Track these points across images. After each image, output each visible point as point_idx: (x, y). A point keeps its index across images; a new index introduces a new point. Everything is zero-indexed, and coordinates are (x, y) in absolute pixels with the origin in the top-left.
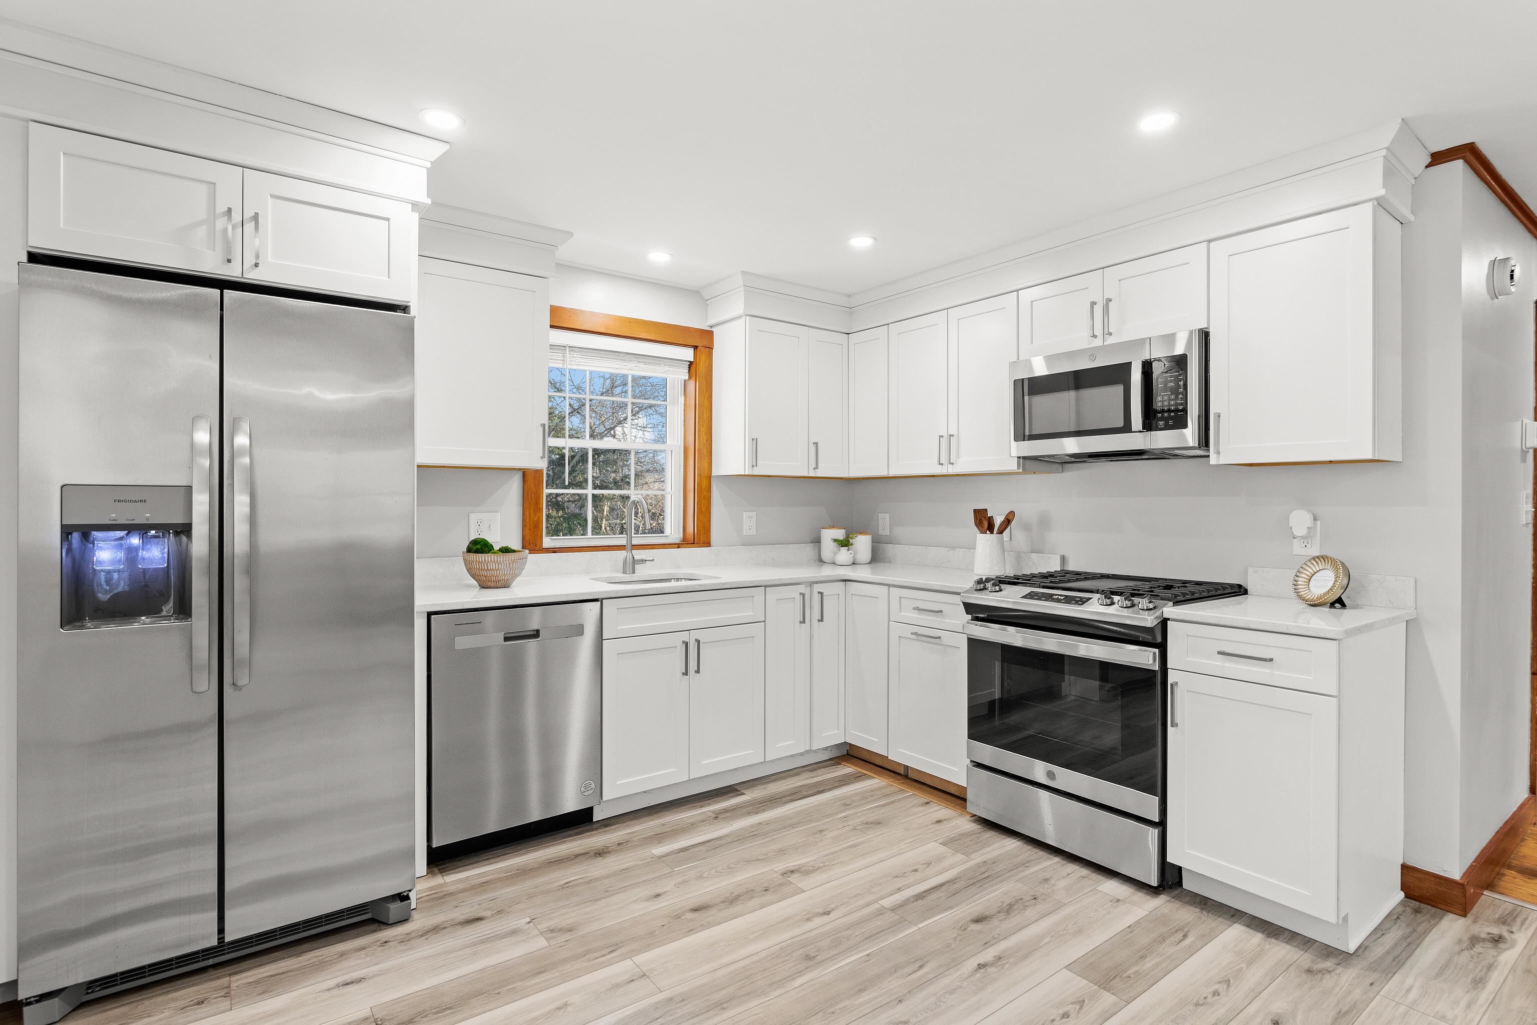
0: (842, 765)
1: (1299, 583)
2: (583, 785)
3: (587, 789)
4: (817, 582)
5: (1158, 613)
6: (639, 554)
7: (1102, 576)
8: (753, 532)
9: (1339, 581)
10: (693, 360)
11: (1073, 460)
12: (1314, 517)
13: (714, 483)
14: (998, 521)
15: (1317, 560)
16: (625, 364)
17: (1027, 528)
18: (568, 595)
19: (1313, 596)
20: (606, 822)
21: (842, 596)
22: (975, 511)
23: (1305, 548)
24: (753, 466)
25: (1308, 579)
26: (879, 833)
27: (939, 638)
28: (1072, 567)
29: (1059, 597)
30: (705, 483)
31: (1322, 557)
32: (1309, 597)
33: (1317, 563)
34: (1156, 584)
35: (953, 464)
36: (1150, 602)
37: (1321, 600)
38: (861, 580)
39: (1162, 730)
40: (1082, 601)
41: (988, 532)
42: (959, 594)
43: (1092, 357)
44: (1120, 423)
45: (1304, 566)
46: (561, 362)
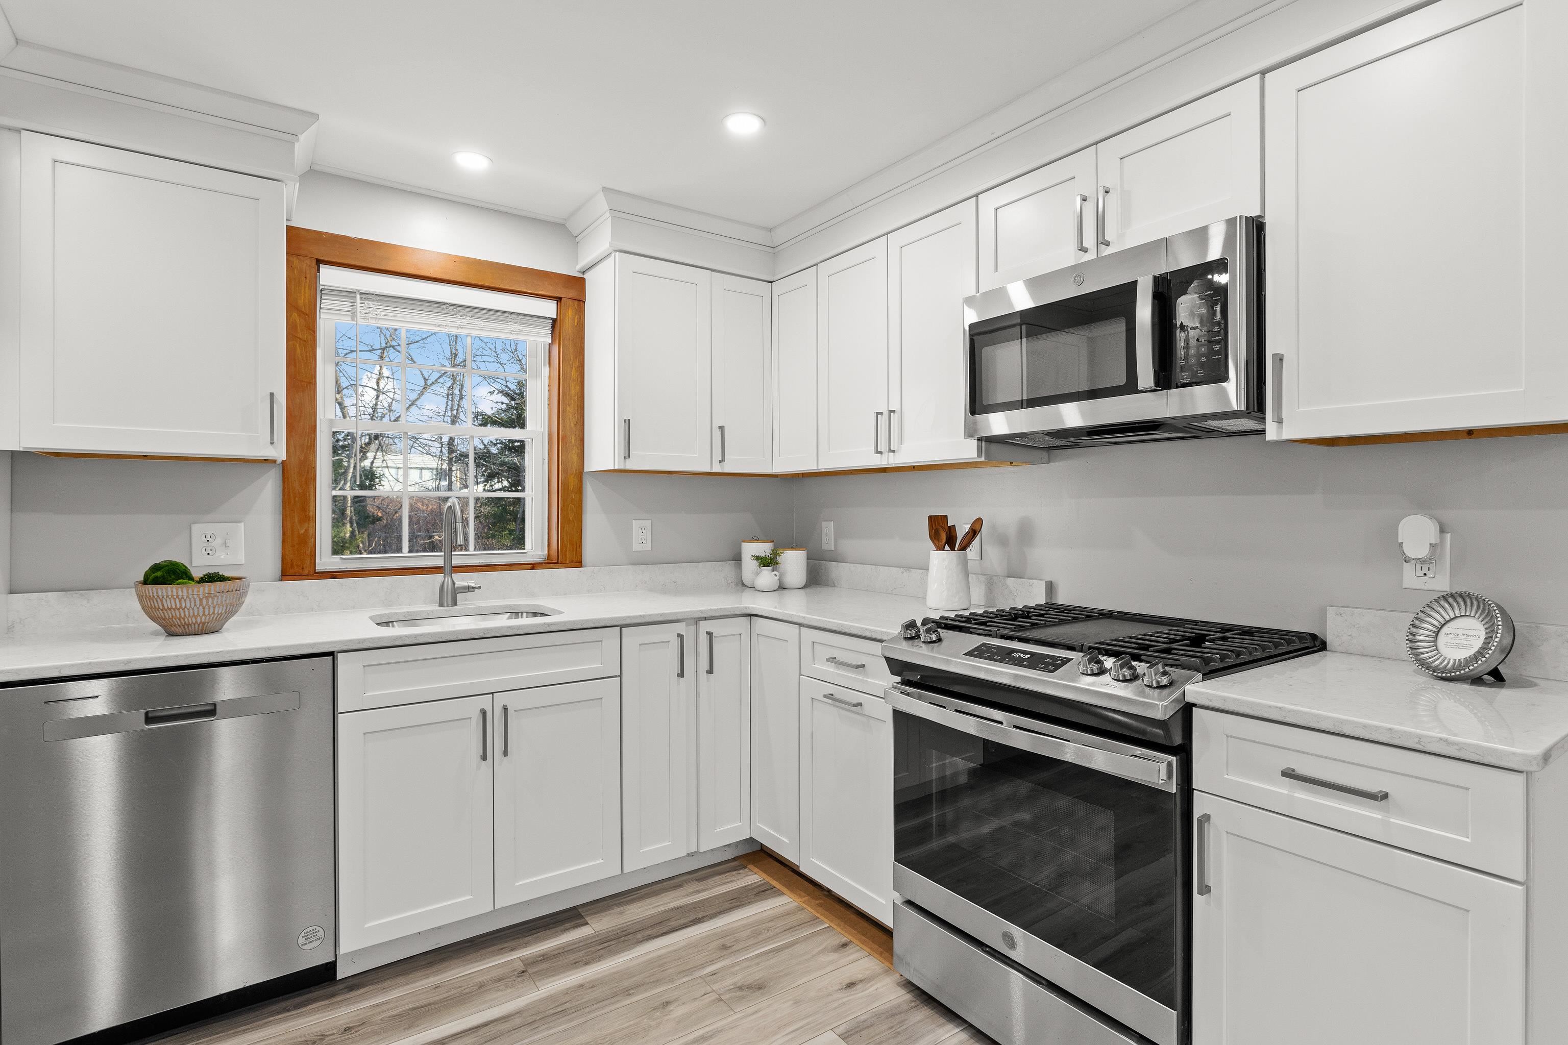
0: (747, 870)
1: (1418, 638)
2: (302, 935)
3: (309, 940)
4: (706, 619)
5: (1177, 694)
6: (461, 580)
7: (1101, 614)
8: (648, 547)
9: (1497, 640)
10: (556, 317)
11: (1059, 442)
12: (1440, 527)
13: (588, 484)
14: (962, 530)
15: (1450, 600)
16: (454, 320)
17: (1002, 541)
18: (269, 649)
19: (1445, 662)
20: (355, 981)
21: (745, 637)
22: (930, 518)
23: (1425, 578)
24: (625, 458)
25: (1434, 632)
26: (750, 1010)
27: (861, 705)
28: (1063, 598)
29: (1022, 655)
30: (572, 482)
31: (1461, 595)
32: (1437, 662)
33: (1451, 605)
34: (1179, 632)
35: (894, 451)
36: (1165, 673)
37: (1462, 672)
38: (767, 615)
39: (1183, 893)
40: (1054, 665)
41: (947, 547)
42: (881, 641)
43: (1077, 279)
44: (1121, 380)
45: (1428, 610)
46: (350, 314)
